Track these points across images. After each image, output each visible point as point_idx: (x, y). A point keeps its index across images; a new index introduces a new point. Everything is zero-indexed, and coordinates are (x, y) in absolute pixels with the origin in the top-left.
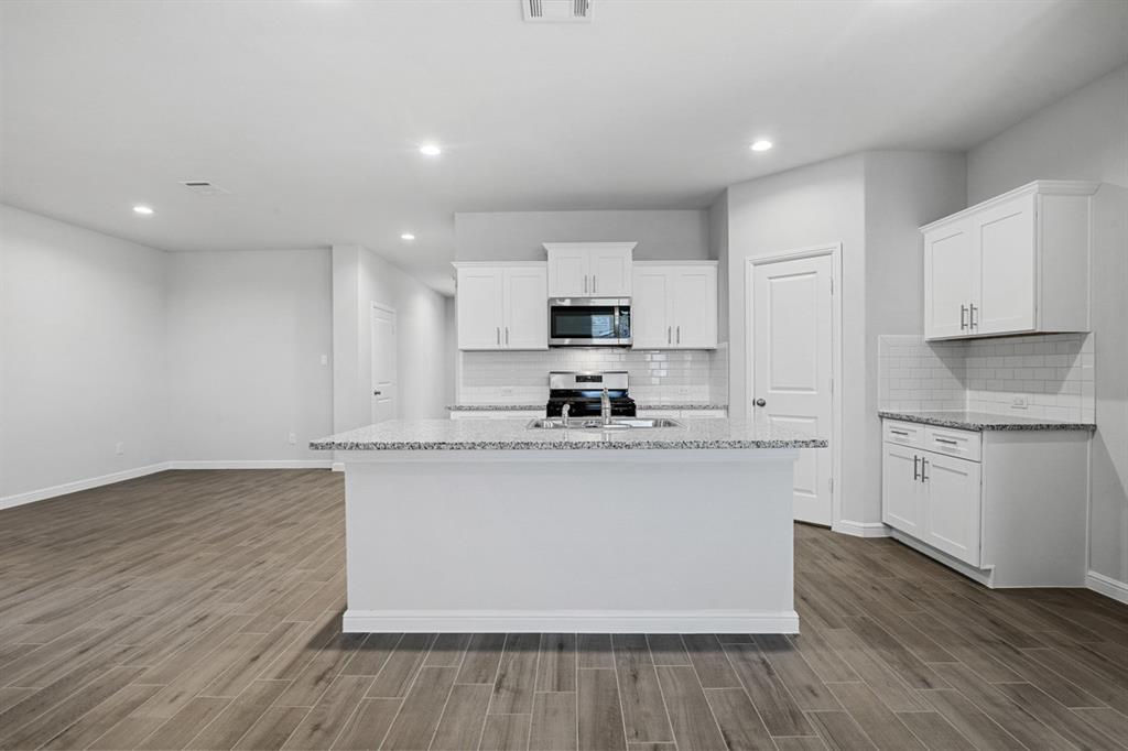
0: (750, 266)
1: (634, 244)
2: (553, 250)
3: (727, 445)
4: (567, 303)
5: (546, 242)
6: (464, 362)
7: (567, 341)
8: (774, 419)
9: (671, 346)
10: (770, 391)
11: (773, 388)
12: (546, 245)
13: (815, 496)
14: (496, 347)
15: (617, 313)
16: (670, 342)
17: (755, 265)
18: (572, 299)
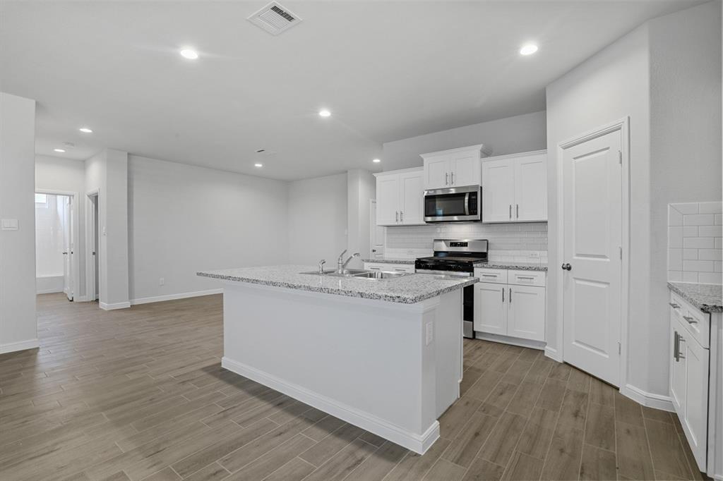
1: (480, 146)
2: (427, 159)
3: (344, 293)
5: (422, 153)
8: (578, 282)
9: (512, 220)
10: (575, 258)
11: (578, 255)
12: (422, 156)
13: (607, 356)
14: (395, 223)
15: (467, 198)
16: (510, 217)
17: (564, 148)
18: (443, 189)
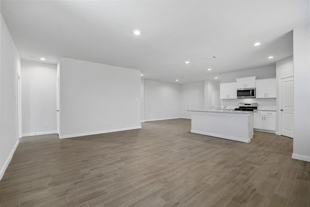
0: (280, 79)
1: (255, 77)
2: (238, 80)
4: (242, 90)
5: (236, 78)
6: (223, 101)
7: (243, 97)
8: (285, 114)
9: (266, 97)
10: (284, 108)
12: (236, 79)
13: (292, 132)
14: (227, 98)
15: (251, 91)
16: (265, 97)
17: (281, 79)
18: (243, 89)
